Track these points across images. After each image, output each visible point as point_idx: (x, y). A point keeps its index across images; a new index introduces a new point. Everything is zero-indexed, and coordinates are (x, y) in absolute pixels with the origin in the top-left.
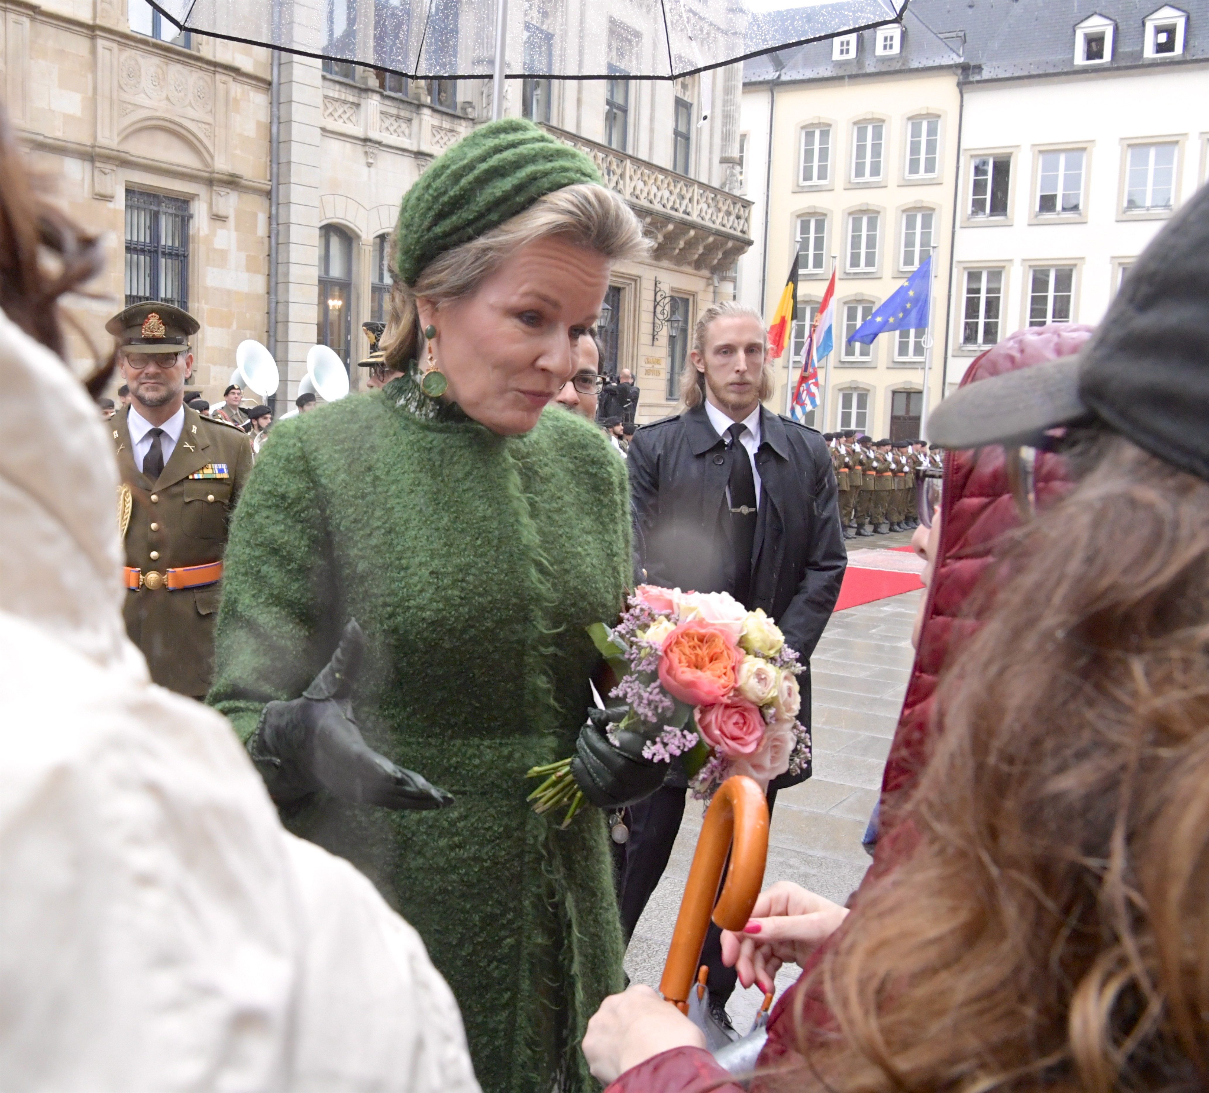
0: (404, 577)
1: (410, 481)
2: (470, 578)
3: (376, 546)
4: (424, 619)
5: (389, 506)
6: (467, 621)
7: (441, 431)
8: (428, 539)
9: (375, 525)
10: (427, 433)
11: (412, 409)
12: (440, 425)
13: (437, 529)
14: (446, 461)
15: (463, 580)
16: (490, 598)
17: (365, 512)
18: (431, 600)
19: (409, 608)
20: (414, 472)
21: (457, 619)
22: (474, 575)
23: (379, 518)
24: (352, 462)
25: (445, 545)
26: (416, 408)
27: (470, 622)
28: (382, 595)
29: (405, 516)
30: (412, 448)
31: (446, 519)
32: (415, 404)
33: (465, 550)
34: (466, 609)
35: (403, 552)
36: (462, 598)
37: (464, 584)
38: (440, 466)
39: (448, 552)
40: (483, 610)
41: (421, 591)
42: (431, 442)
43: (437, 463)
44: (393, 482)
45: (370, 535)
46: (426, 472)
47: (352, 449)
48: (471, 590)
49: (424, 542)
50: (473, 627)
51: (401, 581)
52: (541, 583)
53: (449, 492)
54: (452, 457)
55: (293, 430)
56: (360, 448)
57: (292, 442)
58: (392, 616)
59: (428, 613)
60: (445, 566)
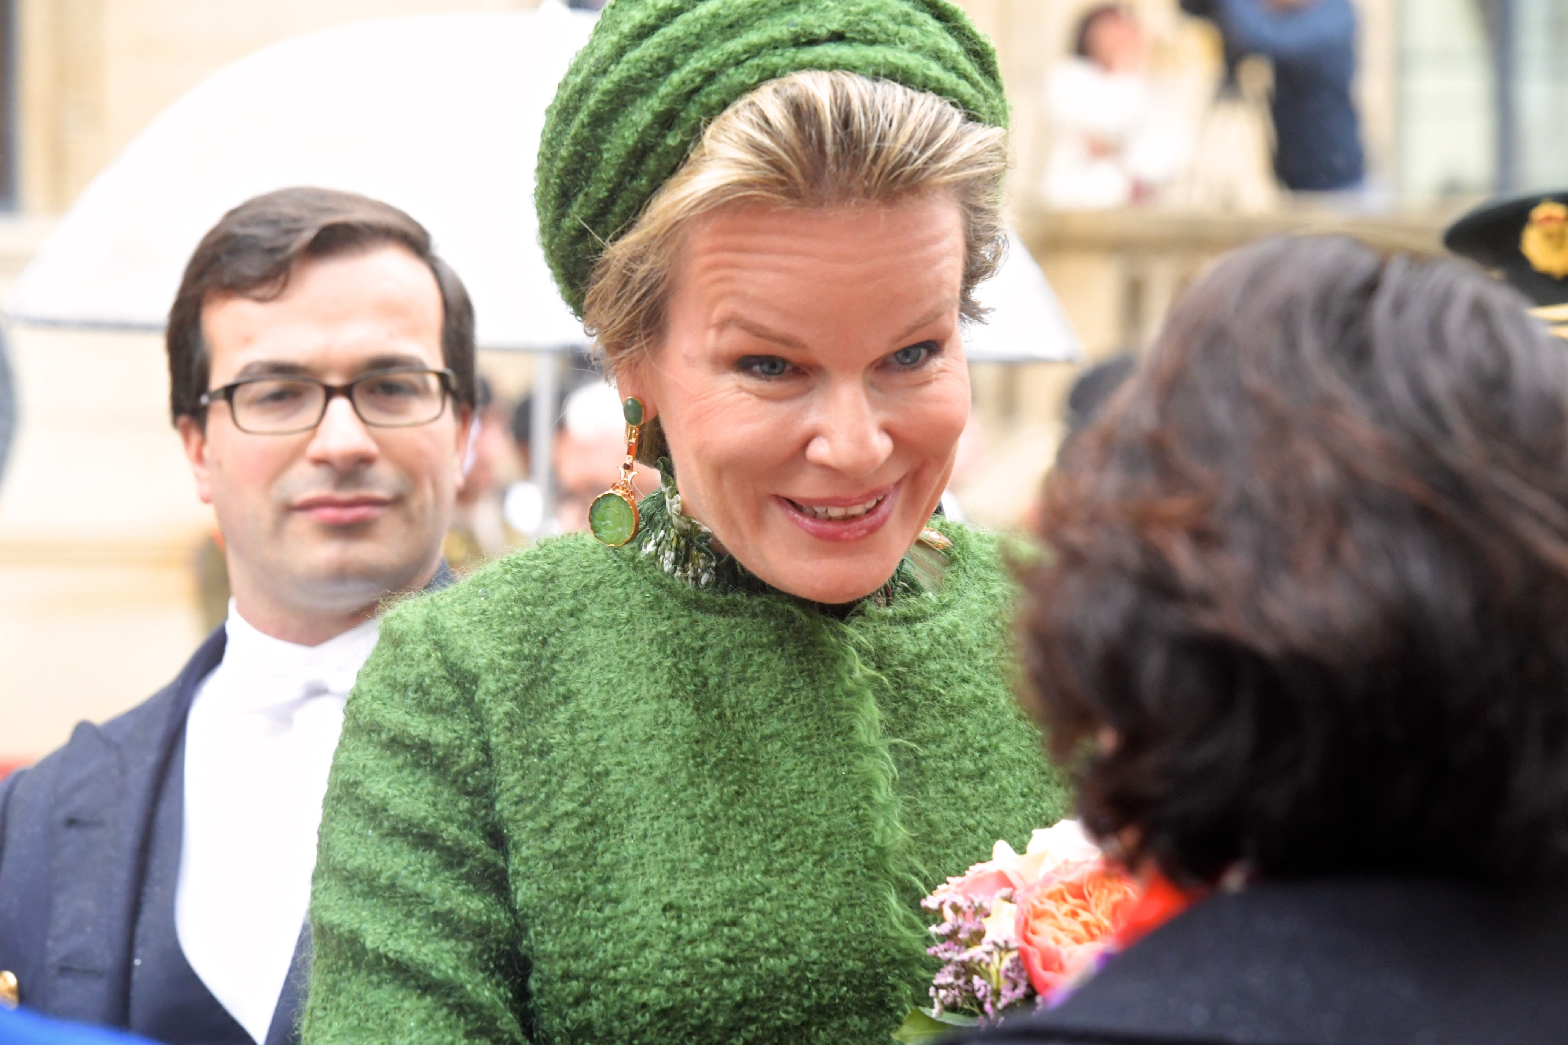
0: (610, 919)
1: (649, 717)
2: (751, 919)
3: (558, 854)
4: (644, 1005)
5: (598, 769)
6: (738, 1006)
7: (722, 612)
8: (667, 840)
9: (562, 810)
10: (698, 615)
11: (668, 567)
12: (721, 599)
13: (691, 818)
14: (731, 677)
15: (734, 923)
16: (794, 959)
17: (544, 783)
18: (662, 965)
19: (615, 983)
20: (658, 697)
21: (716, 1003)
22: (761, 911)
23: (571, 797)
24: (533, 682)
25: (703, 849)
26: (675, 562)
27: (746, 1011)
28: (562, 957)
29: (629, 791)
30: (661, 649)
31: (714, 795)
32: (670, 555)
33: (746, 859)
34: (738, 983)
35: (615, 866)
36: (729, 961)
37: (736, 931)
38: (719, 685)
39: (708, 866)
40: (777, 983)
41: (644, 945)
42: (703, 636)
43: (712, 681)
44: (612, 722)
45: (548, 830)
46: (684, 699)
47: (538, 659)
48: (752, 944)
49: (660, 843)
50: (751, 1020)
51: (603, 926)
52: (912, 927)
53: (729, 741)
54: (745, 667)
55: (420, 628)
56: (554, 658)
57: (421, 649)
58: (583, 998)
59: (655, 992)
60: (697, 894)
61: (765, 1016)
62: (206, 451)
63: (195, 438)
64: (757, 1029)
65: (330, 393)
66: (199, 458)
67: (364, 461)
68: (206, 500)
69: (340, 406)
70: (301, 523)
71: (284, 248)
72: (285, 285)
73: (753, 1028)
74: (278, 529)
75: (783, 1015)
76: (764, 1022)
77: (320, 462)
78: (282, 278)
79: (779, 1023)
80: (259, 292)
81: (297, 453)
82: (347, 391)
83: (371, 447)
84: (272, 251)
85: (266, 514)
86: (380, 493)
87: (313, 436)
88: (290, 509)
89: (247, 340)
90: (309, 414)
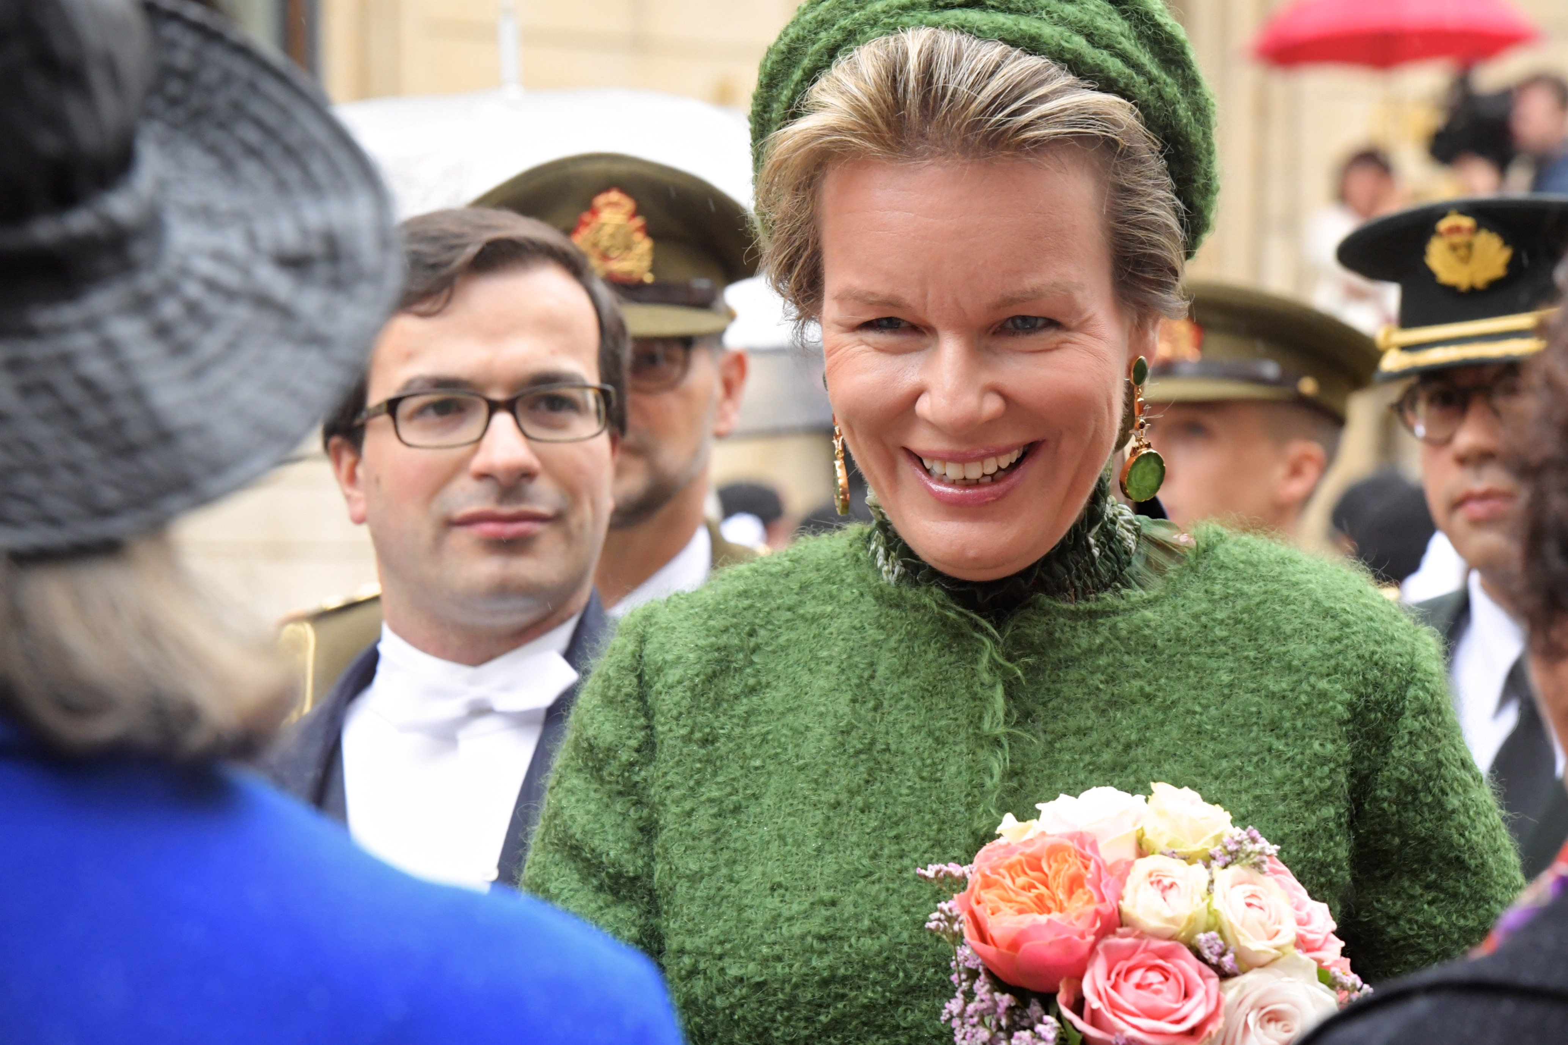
0: (726, 898)
3: (692, 836)
9: (706, 796)
18: (760, 941)
19: (720, 958)
22: (860, 893)
33: (857, 844)
41: (749, 922)
51: (719, 905)
60: (805, 876)
61: (853, 994)
62: (360, 471)
63: (347, 459)
64: (845, 1006)
65: (494, 407)
66: (352, 478)
67: (527, 475)
68: (359, 520)
69: (503, 421)
70: (462, 537)
71: (448, 264)
72: (448, 300)
73: (840, 1005)
74: (438, 543)
75: (870, 994)
76: (851, 1000)
77: (483, 476)
78: (446, 293)
79: (865, 1001)
80: (423, 307)
81: (458, 468)
82: (510, 406)
83: (535, 463)
84: (434, 267)
85: (426, 530)
86: (543, 508)
87: (475, 451)
88: (451, 523)
89: (409, 356)
90: (470, 429)
